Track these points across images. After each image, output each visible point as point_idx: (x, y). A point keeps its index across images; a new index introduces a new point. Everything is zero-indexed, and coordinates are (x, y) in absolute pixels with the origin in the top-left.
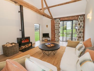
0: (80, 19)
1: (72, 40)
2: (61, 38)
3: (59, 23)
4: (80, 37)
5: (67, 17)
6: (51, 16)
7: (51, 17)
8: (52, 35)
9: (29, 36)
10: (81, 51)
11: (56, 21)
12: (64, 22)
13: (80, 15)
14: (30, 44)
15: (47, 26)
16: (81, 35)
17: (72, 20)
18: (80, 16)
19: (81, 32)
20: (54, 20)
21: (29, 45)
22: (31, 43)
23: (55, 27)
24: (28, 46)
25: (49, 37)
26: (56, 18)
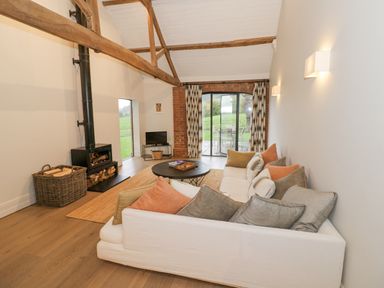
0: (256, 91)
1: (237, 149)
2: (205, 147)
3: (200, 101)
4: (257, 142)
5: (224, 83)
6: (175, 76)
7: (172, 80)
8: (176, 137)
9: (108, 143)
10: (257, 170)
11: (189, 93)
12: (214, 95)
13: (258, 81)
14: (113, 169)
15: (159, 107)
16: (260, 135)
17: (237, 93)
18: (256, 84)
19: (259, 128)
20: (184, 90)
21: (109, 172)
22: (116, 165)
23: (185, 112)
24: (107, 174)
25: (167, 144)
26: (191, 84)
